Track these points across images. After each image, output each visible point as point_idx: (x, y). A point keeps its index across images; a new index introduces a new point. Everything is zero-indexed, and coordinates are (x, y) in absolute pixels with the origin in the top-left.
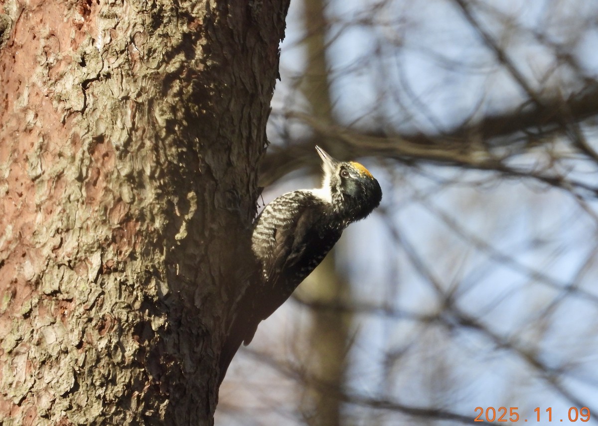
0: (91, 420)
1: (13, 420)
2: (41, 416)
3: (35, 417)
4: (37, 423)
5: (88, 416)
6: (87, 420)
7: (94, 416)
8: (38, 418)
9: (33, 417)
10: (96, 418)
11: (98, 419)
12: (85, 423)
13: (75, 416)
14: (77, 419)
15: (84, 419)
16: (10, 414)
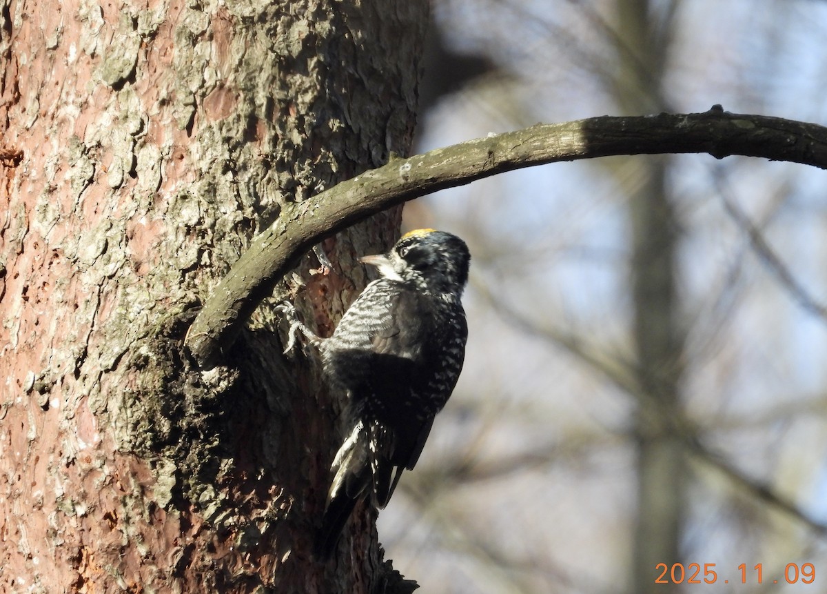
0: (260, 10)
1: (151, 14)
2: (191, 7)
3: (183, 8)
4: (185, 17)
5: (255, 5)
6: (254, 11)
7: (264, 4)
8: (186, 10)
9: (179, 8)
10: (266, 8)
11: (269, 8)
12: (252, 15)
13: (237, 6)
14: (241, 10)
15: (250, 9)
16: (148, 6)
